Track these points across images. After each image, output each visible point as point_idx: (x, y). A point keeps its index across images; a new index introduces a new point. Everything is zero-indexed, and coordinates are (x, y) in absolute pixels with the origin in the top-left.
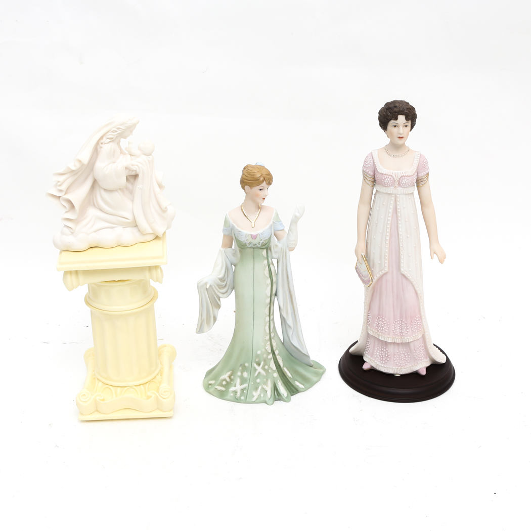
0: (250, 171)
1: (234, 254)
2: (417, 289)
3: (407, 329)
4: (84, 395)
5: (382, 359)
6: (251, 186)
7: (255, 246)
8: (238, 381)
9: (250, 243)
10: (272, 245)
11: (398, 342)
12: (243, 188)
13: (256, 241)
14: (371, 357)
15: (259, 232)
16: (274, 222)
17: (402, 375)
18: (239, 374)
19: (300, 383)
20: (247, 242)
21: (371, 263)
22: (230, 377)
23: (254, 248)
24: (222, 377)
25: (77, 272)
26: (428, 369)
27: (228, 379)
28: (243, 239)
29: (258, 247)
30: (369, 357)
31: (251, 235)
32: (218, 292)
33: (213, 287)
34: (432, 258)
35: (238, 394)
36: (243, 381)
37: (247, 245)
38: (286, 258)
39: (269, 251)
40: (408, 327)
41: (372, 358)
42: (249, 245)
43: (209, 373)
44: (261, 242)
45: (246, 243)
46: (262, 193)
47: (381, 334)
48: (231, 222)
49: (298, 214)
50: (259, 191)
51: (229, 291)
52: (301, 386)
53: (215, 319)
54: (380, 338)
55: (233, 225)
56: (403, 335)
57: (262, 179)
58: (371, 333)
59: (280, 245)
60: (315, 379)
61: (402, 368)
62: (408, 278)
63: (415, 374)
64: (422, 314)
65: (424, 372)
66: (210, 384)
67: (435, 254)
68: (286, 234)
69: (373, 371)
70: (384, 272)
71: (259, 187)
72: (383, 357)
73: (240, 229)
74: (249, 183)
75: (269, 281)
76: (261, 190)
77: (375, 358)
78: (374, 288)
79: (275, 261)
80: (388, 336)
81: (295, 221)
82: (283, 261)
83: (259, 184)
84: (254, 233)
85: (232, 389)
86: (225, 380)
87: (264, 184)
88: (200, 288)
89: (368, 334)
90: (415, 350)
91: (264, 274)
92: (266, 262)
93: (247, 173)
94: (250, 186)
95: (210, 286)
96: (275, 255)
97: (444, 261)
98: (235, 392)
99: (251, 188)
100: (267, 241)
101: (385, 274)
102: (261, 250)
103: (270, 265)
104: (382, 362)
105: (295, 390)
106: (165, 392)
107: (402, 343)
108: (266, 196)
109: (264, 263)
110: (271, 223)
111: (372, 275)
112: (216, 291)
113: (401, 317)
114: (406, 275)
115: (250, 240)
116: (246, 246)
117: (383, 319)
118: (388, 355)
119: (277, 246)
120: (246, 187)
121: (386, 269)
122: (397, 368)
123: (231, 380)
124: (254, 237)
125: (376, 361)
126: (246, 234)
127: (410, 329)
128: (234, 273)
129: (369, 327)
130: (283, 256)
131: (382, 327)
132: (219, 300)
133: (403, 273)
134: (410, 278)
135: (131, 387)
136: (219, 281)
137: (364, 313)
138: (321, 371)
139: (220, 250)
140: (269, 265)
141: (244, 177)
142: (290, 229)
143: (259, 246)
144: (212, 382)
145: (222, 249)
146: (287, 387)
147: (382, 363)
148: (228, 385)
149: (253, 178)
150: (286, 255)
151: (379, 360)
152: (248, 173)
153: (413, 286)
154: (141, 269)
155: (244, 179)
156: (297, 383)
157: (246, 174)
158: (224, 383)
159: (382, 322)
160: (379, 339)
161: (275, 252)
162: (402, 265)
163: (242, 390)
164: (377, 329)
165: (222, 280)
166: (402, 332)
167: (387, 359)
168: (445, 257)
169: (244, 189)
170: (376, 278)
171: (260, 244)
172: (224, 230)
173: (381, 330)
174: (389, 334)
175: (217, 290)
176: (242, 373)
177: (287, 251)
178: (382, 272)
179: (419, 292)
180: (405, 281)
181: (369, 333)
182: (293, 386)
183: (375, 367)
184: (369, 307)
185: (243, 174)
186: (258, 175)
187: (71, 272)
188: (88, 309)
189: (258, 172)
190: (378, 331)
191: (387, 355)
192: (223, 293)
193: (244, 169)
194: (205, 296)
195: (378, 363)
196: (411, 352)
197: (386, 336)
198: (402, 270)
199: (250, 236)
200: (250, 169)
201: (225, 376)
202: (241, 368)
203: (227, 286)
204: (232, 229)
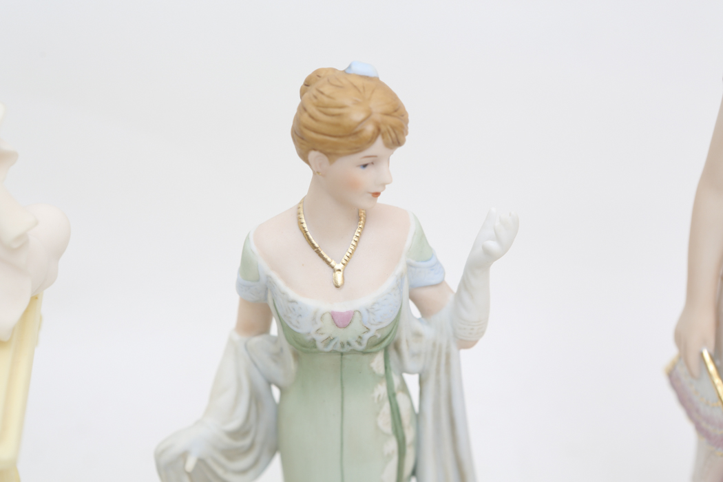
0: (326, 100)
1: (277, 356)
6: (331, 153)
7: (347, 348)
9: (329, 340)
10: (404, 335)
12: (304, 156)
13: (349, 334)
15: (360, 302)
16: (409, 265)
20: (319, 338)
23: (343, 353)
28: (305, 328)
29: (354, 352)
31: (333, 316)
32: (226, 471)
37: (320, 346)
38: (448, 372)
39: (393, 354)
42: (327, 345)
44: (367, 336)
45: (314, 341)
46: (367, 178)
48: (264, 267)
49: (493, 245)
50: (361, 170)
51: (264, 459)
55: (268, 277)
57: (369, 129)
59: (428, 331)
68: (451, 297)
71: (359, 158)
73: (292, 294)
74: (322, 143)
75: (392, 445)
76: (365, 166)
79: (412, 381)
81: (480, 264)
82: (438, 382)
83: (357, 149)
84: (341, 307)
87: (378, 147)
91: (377, 428)
92: (382, 390)
93: (317, 106)
94: (327, 154)
96: (409, 363)
99: (331, 161)
100: (385, 333)
102: (366, 357)
103: (394, 395)
108: (383, 185)
109: (376, 394)
110: (401, 268)
115: (329, 329)
116: (315, 347)
119: (418, 335)
120: (313, 155)
124: (342, 321)
126: (316, 313)
128: (278, 409)
130: (439, 364)
136: (226, 439)
140: (392, 397)
141: (305, 118)
142: (465, 284)
143: (359, 348)
149: (338, 125)
150: (448, 363)
152: (322, 107)
155: (306, 127)
157: (312, 109)
161: (415, 355)
165: (238, 433)
169: (307, 161)
171: (365, 342)
172: (241, 287)
175: (222, 466)
177: (454, 348)
185: (303, 108)
186: (357, 116)
189: (356, 103)
192: (244, 471)
193: (307, 84)
199: (328, 317)
200: (327, 89)
203: (256, 447)
204: (268, 287)
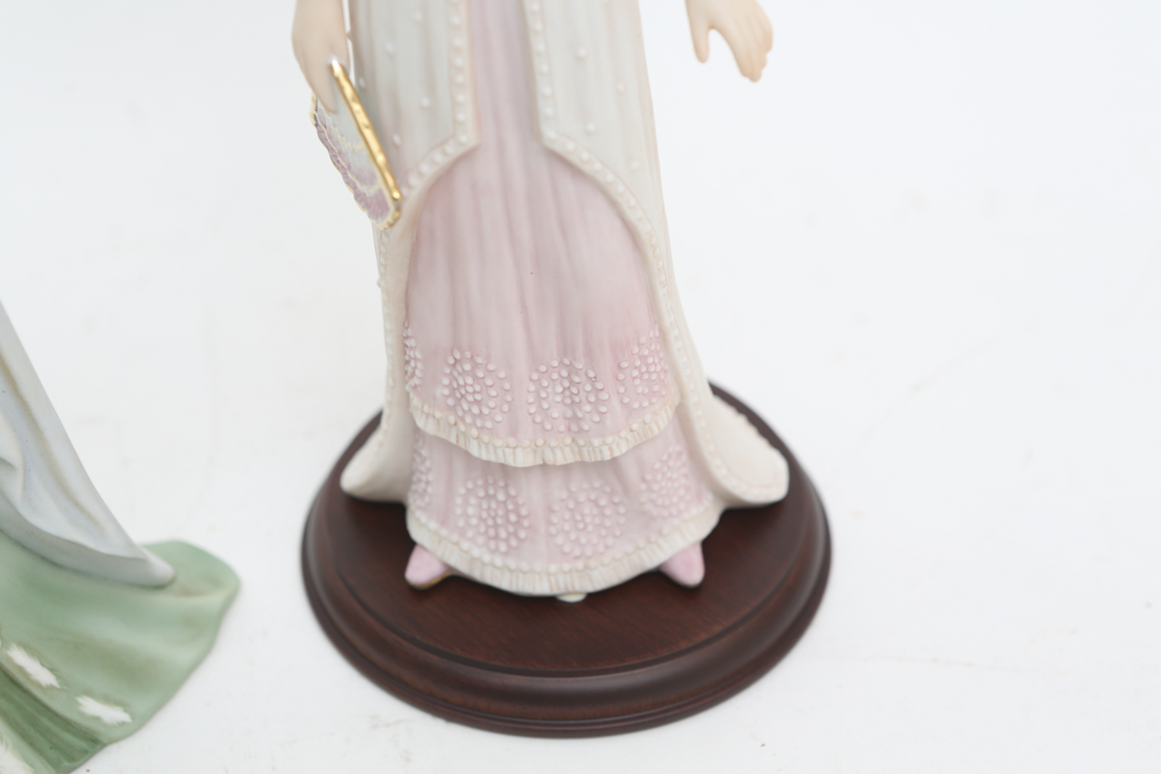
2: (632, 216)
3: (598, 401)
5: (492, 532)
11: (560, 461)
14: (443, 523)
17: (594, 598)
19: (107, 699)
21: (385, 110)
26: (710, 546)
30: (433, 525)
34: (701, 54)
40: (604, 396)
41: (444, 532)
47: (474, 432)
52: (111, 715)
54: (474, 450)
56: (581, 430)
58: (429, 427)
60: (182, 655)
61: (592, 563)
62: (587, 168)
63: (656, 581)
64: (668, 320)
65: (691, 571)
67: (714, 34)
69: (455, 585)
70: (453, 150)
72: (496, 526)
77: (462, 532)
78: (416, 224)
80: (512, 441)
89: (416, 430)
90: (644, 480)
97: (763, 64)
101: (467, 157)
104: (492, 544)
105: (81, 744)
107: (583, 465)
111: (395, 167)
113: (566, 349)
114: (573, 159)
117: (475, 366)
118: (519, 515)
121: (468, 138)
122: (566, 567)
125: (465, 545)
127: (615, 403)
129: (415, 401)
131: (477, 402)
133: (557, 148)
134: (595, 168)
137: (387, 332)
138: (214, 600)
146: (32, 744)
147: (496, 551)
151: (481, 540)
153: (613, 204)
156: (92, 708)
159: (475, 378)
160: (467, 454)
162: (546, 109)
164: (453, 409)
166: (575, 418)
167: (515, 534)
168: (766, 43)
170: (417, 184)
173: (474, 416)
174: (514, 432)
178: (445, 154)
179: (643, 228)
180: (568, 185)
181: (420, 423)
182: (67, 724)
183: (464, 568)
184: (405, 310)
190: (462, 419)
191: (513, 518)
195: (476, 552)
196: (626, 491)
197: (499, 443)
198: (550, 134)
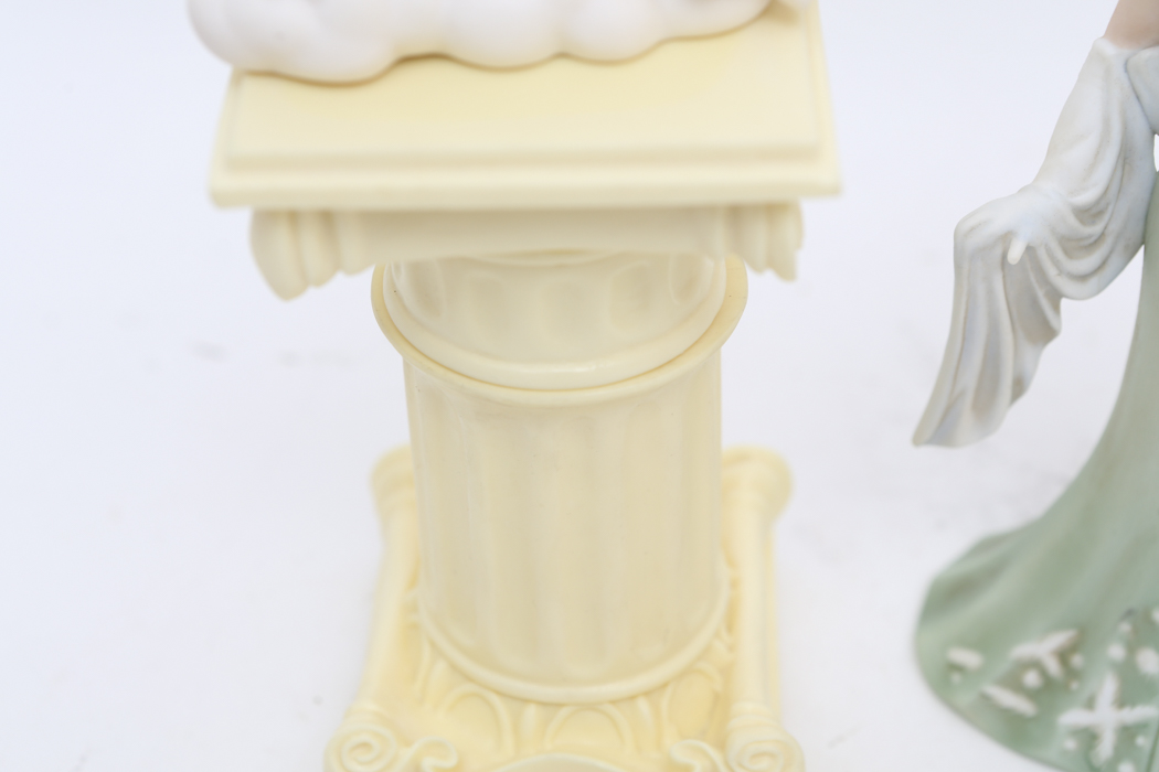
4: (365, 745)
8: (1108, 688)
18: (1116, 652)
22: (1063, 656)
24: (1025, 650)
25: (327, 219)
27: (1053, 667)
32: (1061, 272)
33: (1042, 254)
35: (1105, 748)
36: (1133, 688)
43: (946, 596)
51: (1115, 261)
53: (1019, 387)
66: (955, 668)
85: (1073, 717)
86: (1036, 664)
88: (965, 259)
95: (1030, 250)
98: (1089, 737)
106: (758, 755)
112: (1052, 272)
123: (1071, 673)
132: (1056, 308)
135: (591, 706)
136: (1072, 221)
139: (1095, 56)
144: (969, 658)
145: (1110, 50)
148: (1051, 693)
154: (688, 216)
158: (1032, 679)
163: (1127, 733)
165: (1088, 214)
175: (1056, 263)
176: (1132, 647)
187: (293, 217)
188: (388, 361)
192: (1083, 278)
194: (990, 292)
201: (1043, 647)
202: (1125, 627)
203: (1109, 241)
